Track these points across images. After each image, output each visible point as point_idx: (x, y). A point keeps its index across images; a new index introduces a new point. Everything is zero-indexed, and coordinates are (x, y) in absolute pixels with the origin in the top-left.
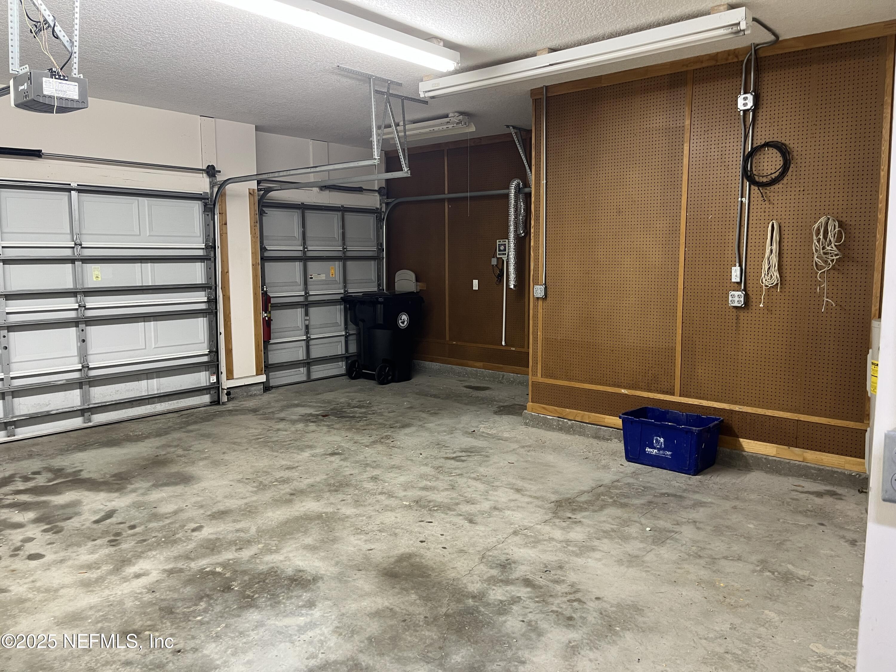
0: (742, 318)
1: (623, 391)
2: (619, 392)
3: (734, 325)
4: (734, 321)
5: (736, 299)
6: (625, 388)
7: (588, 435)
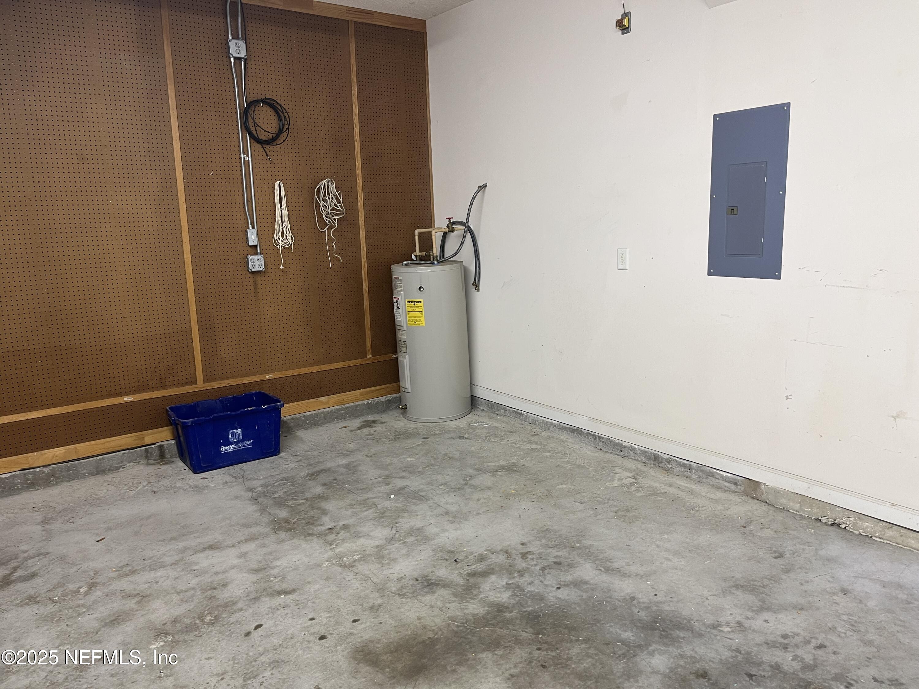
0: (259, 283)
1: (126, 399)
2: (121, 402)
3: (253, 291)
4: (252, 288)
5: (257, 263)
6: (127, 394)
7: (84, 474)
